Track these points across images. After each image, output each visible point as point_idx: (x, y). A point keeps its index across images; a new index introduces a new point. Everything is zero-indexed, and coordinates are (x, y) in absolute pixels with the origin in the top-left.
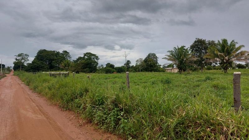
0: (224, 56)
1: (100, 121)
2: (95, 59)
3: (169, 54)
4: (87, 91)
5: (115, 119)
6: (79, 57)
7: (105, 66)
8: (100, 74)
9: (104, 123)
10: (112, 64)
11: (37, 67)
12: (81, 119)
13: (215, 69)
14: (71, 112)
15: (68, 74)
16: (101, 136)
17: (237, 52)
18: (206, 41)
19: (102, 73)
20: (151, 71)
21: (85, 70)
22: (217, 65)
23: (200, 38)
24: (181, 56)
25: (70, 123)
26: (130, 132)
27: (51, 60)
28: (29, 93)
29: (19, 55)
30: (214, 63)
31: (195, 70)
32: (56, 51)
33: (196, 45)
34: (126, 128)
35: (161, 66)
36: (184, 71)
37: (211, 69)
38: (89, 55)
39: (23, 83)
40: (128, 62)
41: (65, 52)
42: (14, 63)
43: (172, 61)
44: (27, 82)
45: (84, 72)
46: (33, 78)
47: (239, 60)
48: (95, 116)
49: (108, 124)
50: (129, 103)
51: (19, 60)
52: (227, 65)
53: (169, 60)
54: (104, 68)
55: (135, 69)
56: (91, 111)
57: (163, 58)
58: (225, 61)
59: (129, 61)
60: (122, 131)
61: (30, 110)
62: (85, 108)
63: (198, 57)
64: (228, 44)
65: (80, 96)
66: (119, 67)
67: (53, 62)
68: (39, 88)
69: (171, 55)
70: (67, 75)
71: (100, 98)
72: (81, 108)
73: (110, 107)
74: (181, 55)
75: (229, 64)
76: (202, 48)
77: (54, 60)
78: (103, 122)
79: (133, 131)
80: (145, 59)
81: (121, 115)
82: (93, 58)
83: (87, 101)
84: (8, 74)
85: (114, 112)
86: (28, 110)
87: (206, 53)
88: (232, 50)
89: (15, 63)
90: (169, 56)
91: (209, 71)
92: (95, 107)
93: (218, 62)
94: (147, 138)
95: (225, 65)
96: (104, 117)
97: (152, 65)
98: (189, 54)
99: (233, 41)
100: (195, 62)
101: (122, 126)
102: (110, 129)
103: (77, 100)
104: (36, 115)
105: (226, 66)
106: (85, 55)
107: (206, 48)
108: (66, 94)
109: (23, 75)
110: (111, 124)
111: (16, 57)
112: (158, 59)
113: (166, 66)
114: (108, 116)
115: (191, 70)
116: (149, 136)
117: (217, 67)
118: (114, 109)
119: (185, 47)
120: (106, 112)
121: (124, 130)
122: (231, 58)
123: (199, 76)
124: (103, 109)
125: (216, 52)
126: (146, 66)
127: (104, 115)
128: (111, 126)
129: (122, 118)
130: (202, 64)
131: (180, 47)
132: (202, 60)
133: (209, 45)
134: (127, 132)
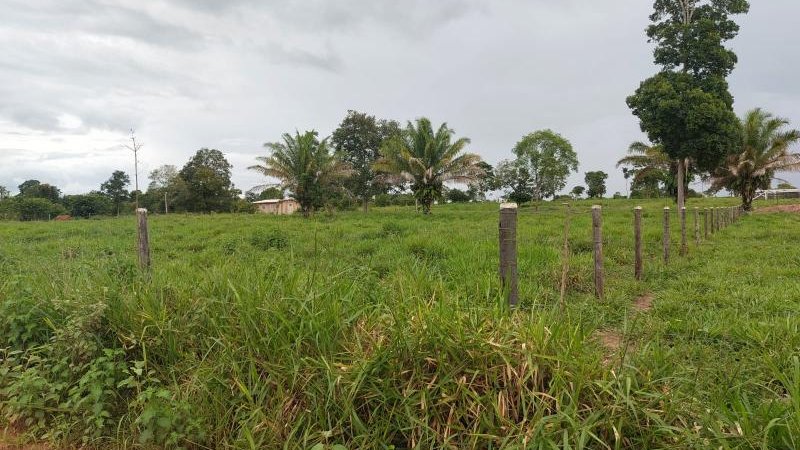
0: (424, 167)
1: (34, 410)
3: (269, 153)
5: (109, 392)
7: (15, 192)
9: (55, 413)
10: (47, 186)
13: (397, 203)
17: (454, 158)
18: (377, 120)
20: (208, 209)
22: (403, 193)
23: (360, 112)
24: (306, 163)
26: (182, 436)
30: (397, 185)
31: (346, 206)
33: (349, 131)
34: (165, 423)
35: (241, 193)
36: (317, 208)
37: (388, 204)
40: (119, 178)
43: (278, 176)
47: (458, 178)
48: (6, 391)
49: (75, 418)
50: (164, 324)
52: (430, 192)
53: (267, 172)
54: (13, 199)
55: (153, 201)
57: (249, 168)
58: (425, 180)
59: (122, 173)
60: (146, 435)
63: (354, 168)
64: (431, 131)
66: (80, 197)
69: (276, 159)
71: (28, 316)
73: (77, 350)
74: (307, 158)
75: (435, 188)
76: (365, 143)
78: (47, 415)
79: (195, 429)
80: (185, 169)
81: (135, 374)
85: (102, 367)
87: (377, 155)
88: (443, 148)
90: (269, 161)
91: (382, 208)
93: (408, 185)
94: (256, 443)
95: (425, 192)
96: (53, 390)
97: (211, 188)
98: (331, 159)
99: (444, 125)
100: (348, 183)
101: (147, 416)
105: (427, 195)
107: (376, 143)
110: (91, 414)
112: (230, 170)
113: (256, 193)
114: (71, 387)
115: (335, 205)
116: (263, 436)
117: (401, 200)
118: (103, 354)
119: (316, 134)
120: (62, 370)
121: (155, 432)
122: (439, 172)
123: (361, 222)
124: (45, 360)
125: (403, 153)
126: (188, 194)
127: (50, 385)
128: (90, 423)
129: (137, 384)
130: (366, 188)
131: (303, 133)
132: (366, 175)
133: (384, 133)
134: (168, 436)
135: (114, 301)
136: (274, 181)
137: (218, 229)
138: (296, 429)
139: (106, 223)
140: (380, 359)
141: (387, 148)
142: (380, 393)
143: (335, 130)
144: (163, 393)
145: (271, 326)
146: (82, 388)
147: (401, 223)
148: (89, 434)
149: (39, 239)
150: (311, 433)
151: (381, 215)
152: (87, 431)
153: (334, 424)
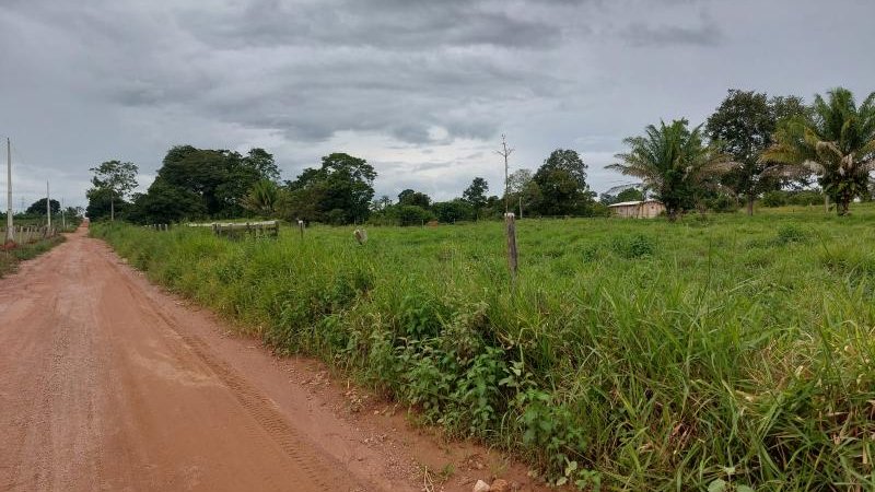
0: (840, 153)
1: (430, 395)
2: (362, 176)
3: (628, 150)
4: (364, 284)
5: (492, 388)
6: (307, 170)
7: (396, 201)
8: (383, 229)
9: (447, 401)
10: (420, 194)
11: (168, 207)
12: (352, 385)
13: (795, 202)
14: (311, 362)
15: (276, 228)
16: (442, 453)
18: (769, 98)
19: (387, 224)
20: (561, 213)
21: (331, 214)
22: (805, 188)
23: (745, 90)
24: (673, 158)
25: (315, 401)
26: (563, 442)
27: (212, 184)
28: (150, 295)
29: (106, 168)
30: (796, 179)
31: (723, 206)
32: (227, 151)
33: (730, 116)
34: (547, 426)
35: (595, 195)
36: (686, 210)
37: (783, 204)
38: (342, 160)
39: (125, 260)
40: (479, 184)
41: (260, 153)
42: (88, 196)
43: (639, 175)
44: (141, 258)
45: (328, 221)
46: (160, 242)
48: (409, 376)
49: (463, 408)
50: (539, 327)
51: (105, 183)
52: (849, 187)
53: (626, 171)
54: (394, 207)
56: (391, 358)
57: (607, 167)
58: (841, 171)
59: (481, 180)
60: (529, 436)
61: (166, 356)
62: (363, 350)
63: (736, 160)
64: (853, 105)
65: (342, 303)
66: (446, 204)
67: (220, 187)
68: (186, 278)
69: (637, 155)
70: (273, 231)
71: (421, 310)
72: (349, 347)
73: (463, 345)
74: (673, 153)
75: (857, 181)
76: (751, 128)
77: (221, 183)
78: (439, 401)
79: (576, 438)
80: (540, 172)
81: (514, 374)
82: (356, 174)
83: (370, 320)
84: (73, 232)
85: (485, 364)
86: (157, 353)
87: (768, 142)
88: (867, 130)
89: (92, 196)
90: (629, 158)
91: (775, 209)
92: (405, 345)
93: (814, 177)
94: (642, 465)
95: (841, 186)
96: (444, 379)
97: (565, 191)
98: (706, 150)
100: (726, 179)
101: (530, 416)
103: (330, 320)
104: (190, 372)
105: (844, 190)
106: (328, 161)
107: (767, 127)
108: (286, 295)
109: (122, 236)
110: (477, 406)
111: (93, 174)
112: (585, 170)
113: (612, 194)
114: (458, 379)
115: (709, 206)
116: (649, 459)
117: (803, 197)
118: (485, 352)
119: (686, 123)
120: (449, 363)
121: (537, 433)
122: (865, 158)
123: (743, 227)
124: (437, 351)
125: (807, 137)
126: (542, 198)
127: (442, 375)
128: (477, 414)
129: (516, 384)
130: (751, 183)
131: (669, 124)
132: (751, 167)
133: (779, 113)
134: (550, 440)
135: (494, 302)
136: (634, 181)
137: (575, 234)
138: (687, 459)
139: (468, 229)
140: (800, 393)
141: (784, 132)
142: (802, 434)
143: (710, 116)
144: (543, 397)
145: (653, 341)
146: (469, 381)
147: (805, 227)
148: (476, 426)
149: (416, 243)
150: (707, 466)
151: (773, 218)
152: (474, 422)
153: (736, 461)
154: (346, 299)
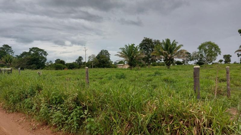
0: (168, 54)
1: (59, 122)
2: (43, 55)
3: (121, 51)
4: (39, 89)
5: (78, 118)
6: (24, 52)
7: (54, 62)
8: (49, 71)
9: (64, 123)
10: (62, 60)
12: (33, 121)
13: (159, 65)
14: (20, 114)
15: (11, 70)
17: (178, 51)
18: (153, 40)
19: (51, 69)
20: (104, 67)
21: (32, 66)
22: (161, 62)
23: (148, 38)
24: (131, 54)
25: (20, 127)
26: (97, 132)
30: (159, 60)
31: (143, 66)
33: (144, 44)
34: (93, 128)
35: (113, 62)
36: (134, 66)
37: (156, 65)
38: (36, 50)
41: (6, 46)
43: (123, 57)
45: (30, 68)
47: (179, 57)
48: (52, 117)
49: (69, 125)
50: (93, 100)
52: (170, 62)
53: (120, 56)
54: (54, 64)
55: (89, 65)
56: (47, 111)
57: (115, 55)
58: (168, 58)
59: (81, 57)
60: (88, 132)
62: (38, 109)
63: (146, 55)
64: (170, 43)
65: (31, 95)
66: (70, 63)
69: (123, 52)
70: (10, 72)
71: (58, 96)
72: (33, 109)
73: (70, 106)
74: (131, 52)
75: (171, 60)
76: (149, 47)
78: (62, 124)
79: (101, 131)
80: (98, 56)
81: (85, 114)
82: (41, 54)
83: (40, 100)
85: (76, 111)
87: (153, 50)
88: (173, 49)
90: (121, 53)
91: (154, 67)
92: (52, 107)
93: (162, 59)
95: (168, 62)
96: (64, 117)
97: (105, 61)
98: (139, 52)
99: (174, 41)
100: (144, 59)
101: (88, 126)
102: (73, 130)
103: (27, 100)
106: (31, 50)
107: (153, 47)
108: (11, 93)
110: (73, 124)
112: (110, 56)
113: (117, 62)
114: (68, 116)
115: (140, 66)
116: (120, 134)
118: (77, 108)
119: (134, 45)
120: (66, 112)
121: (90, 131)
122: (173, 55)
123: (147, 71)
124: (62, 109)
125: (161, 50)
126: (98, 63)
128: (73, 127)
129: (85, 117)
130: (149, 60)
131: (130, 45)
132: (149, 57)
133: (155, 44)
134: (94, 132)
135: (80, 93)
136: (122, 59)
137: (106, 73)
138: (129, 133)
139: (77, 71)
140: (155, 114)
141: (156, 48)
142: (155, 124)
143: (140, 43)
144: (92, 120)
145: (122, 102)
146: (71, 117)
147: (160, 71)
149: (60, 75)
150: (134, 134)
151: (154, 69)
153: (141, 133)
154: (33, 94)
